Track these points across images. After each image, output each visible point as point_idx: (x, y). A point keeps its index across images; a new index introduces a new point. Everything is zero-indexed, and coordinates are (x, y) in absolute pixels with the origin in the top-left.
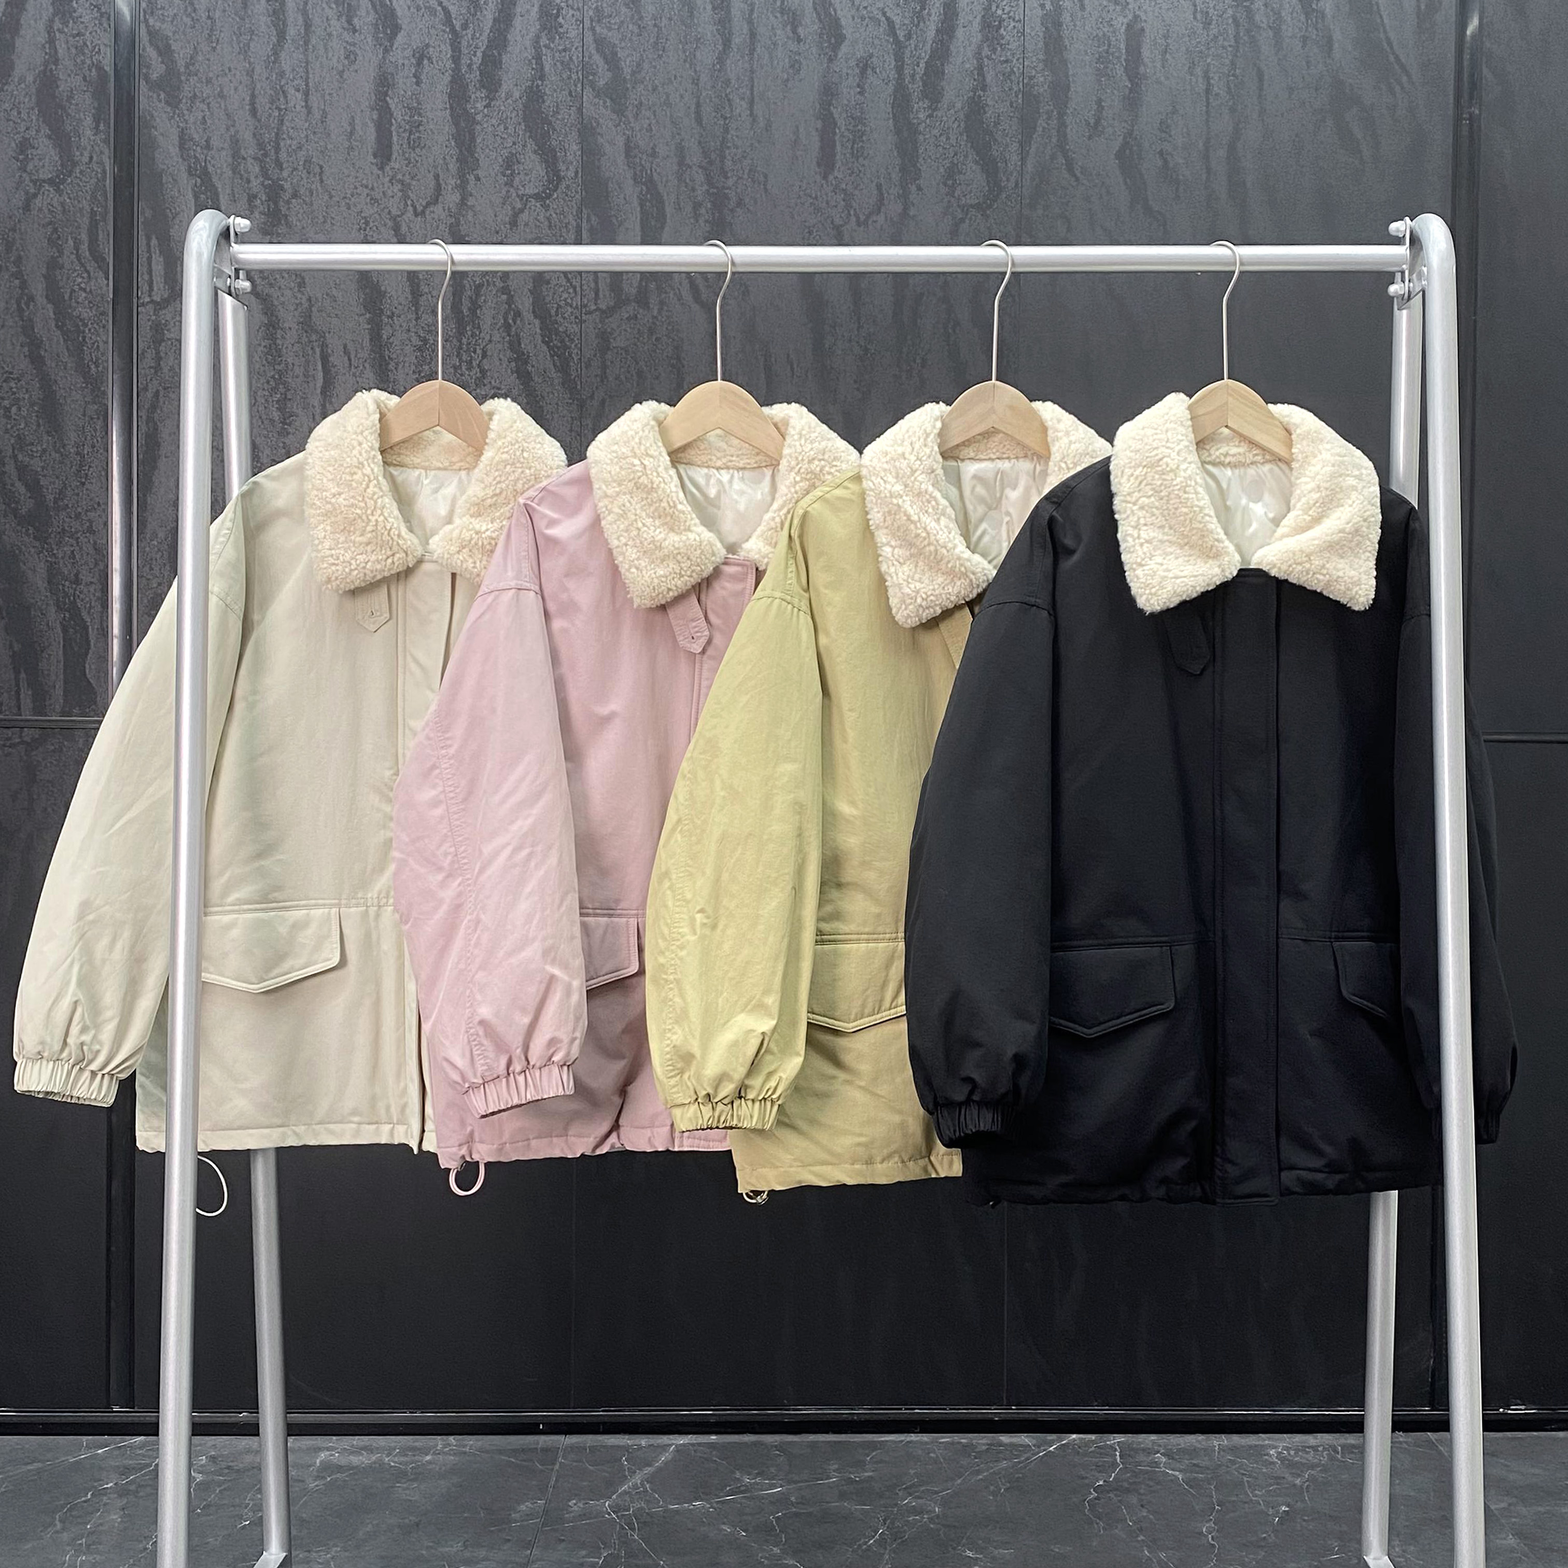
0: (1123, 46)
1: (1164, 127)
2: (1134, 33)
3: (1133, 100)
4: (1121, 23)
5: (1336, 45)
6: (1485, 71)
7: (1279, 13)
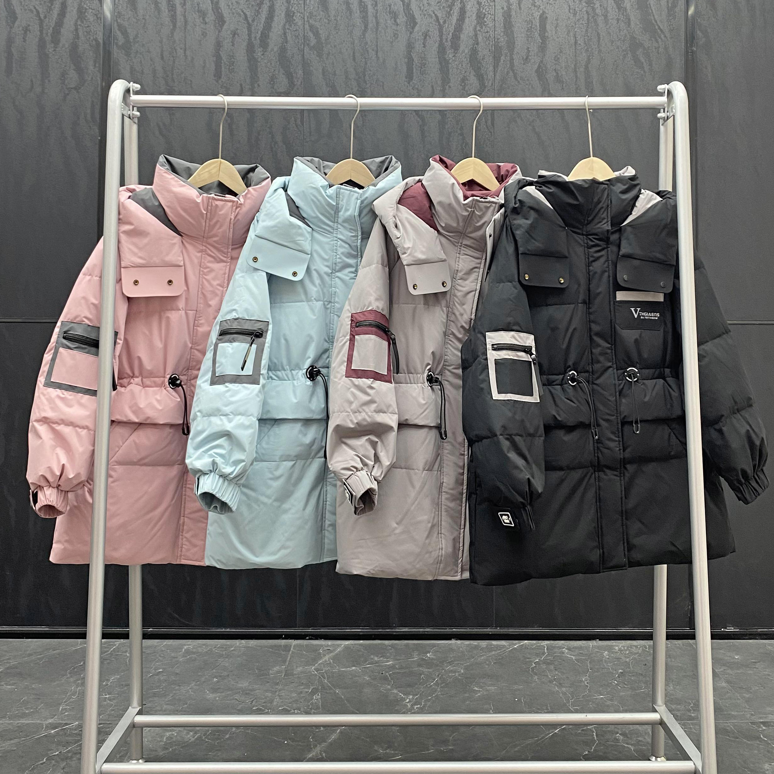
0: (538, 25)
1: (557, 59)
2: (543, 19)
3: (543, 48)
4: (537, 15)
5: (632, 22)
6: (698, 32)
7: (607, 9)
